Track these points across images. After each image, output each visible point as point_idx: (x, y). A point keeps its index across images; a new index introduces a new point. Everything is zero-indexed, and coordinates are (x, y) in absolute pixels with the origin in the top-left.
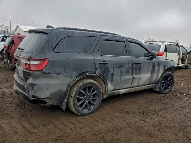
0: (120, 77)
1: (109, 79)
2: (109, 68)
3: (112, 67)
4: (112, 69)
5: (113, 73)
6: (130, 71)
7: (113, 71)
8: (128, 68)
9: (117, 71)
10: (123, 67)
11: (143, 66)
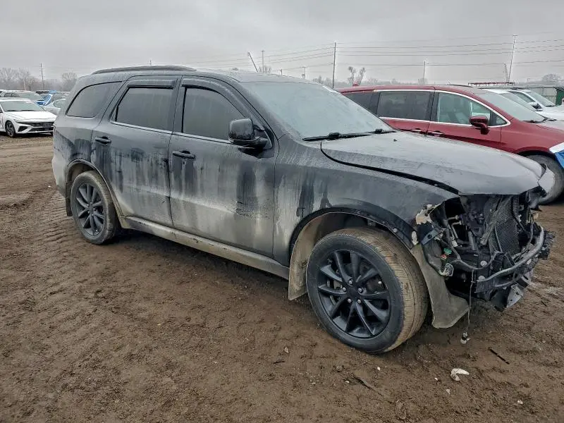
0: (137, 184)
1: (114, 180)
2: (112, 153)
3: (118, 152)
4: (118, 159)
5: (120, 168)
6: (162, 175)
7: (120, 164)
8: (154, 166)
9: (128, 167)
10: (141, 157)
11: (202, 169)
